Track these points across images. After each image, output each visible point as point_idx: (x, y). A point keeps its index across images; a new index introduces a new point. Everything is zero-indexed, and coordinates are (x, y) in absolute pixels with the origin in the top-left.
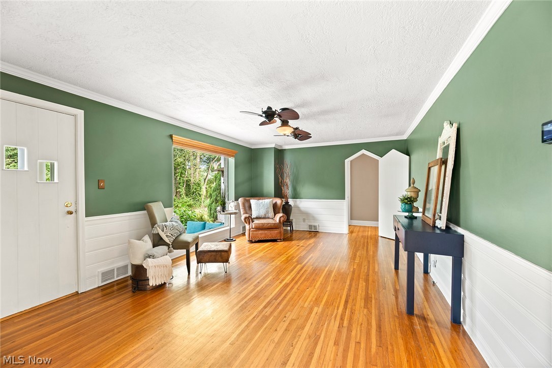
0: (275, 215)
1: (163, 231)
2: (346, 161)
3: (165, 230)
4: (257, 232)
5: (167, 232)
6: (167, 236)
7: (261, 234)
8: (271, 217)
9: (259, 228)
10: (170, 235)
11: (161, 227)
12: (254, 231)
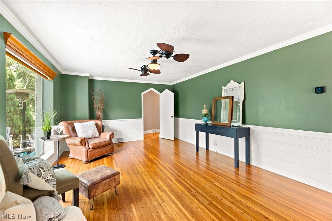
0: (100, 135)
1: (39, 175)
2: (143, 94)
3: (43, 173)
4: (94, 151)
5: (46, 175)
6: (47, 181)
7: (98, 152)
8: (97, 137)
9: (95, 148)
10: (51, 178)
11: (36, 171)
12: (91, 151)
